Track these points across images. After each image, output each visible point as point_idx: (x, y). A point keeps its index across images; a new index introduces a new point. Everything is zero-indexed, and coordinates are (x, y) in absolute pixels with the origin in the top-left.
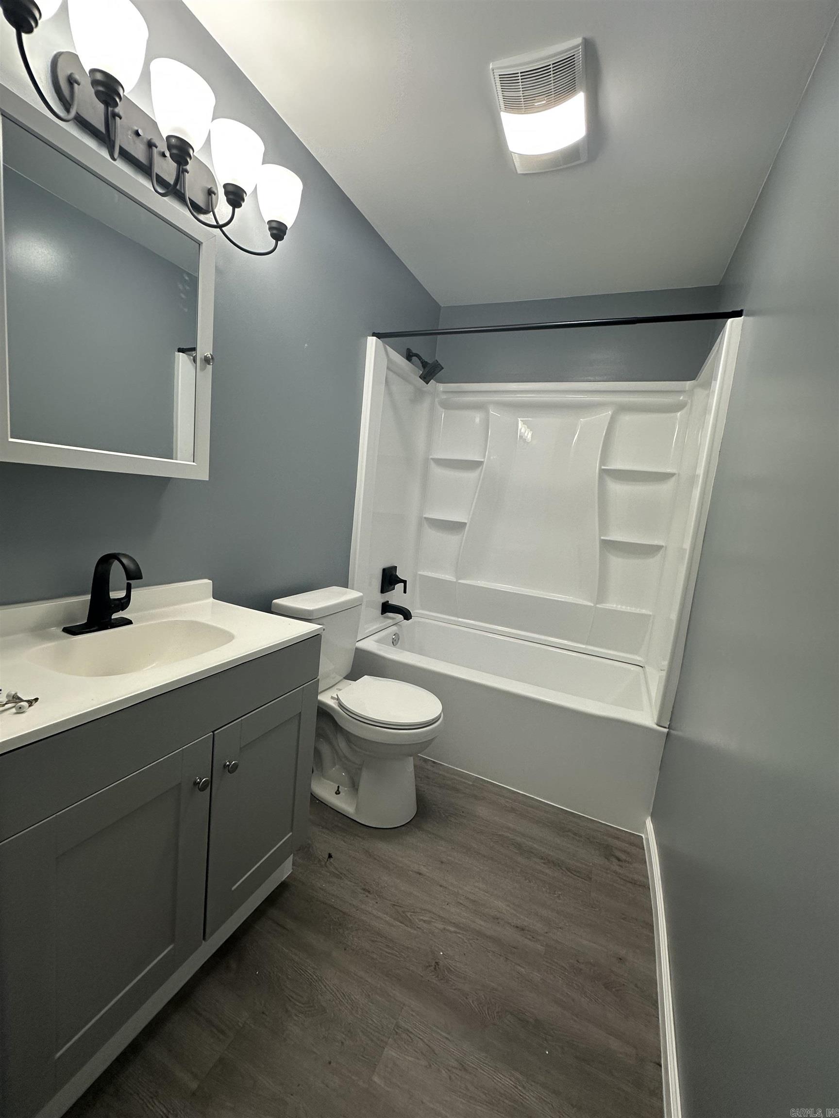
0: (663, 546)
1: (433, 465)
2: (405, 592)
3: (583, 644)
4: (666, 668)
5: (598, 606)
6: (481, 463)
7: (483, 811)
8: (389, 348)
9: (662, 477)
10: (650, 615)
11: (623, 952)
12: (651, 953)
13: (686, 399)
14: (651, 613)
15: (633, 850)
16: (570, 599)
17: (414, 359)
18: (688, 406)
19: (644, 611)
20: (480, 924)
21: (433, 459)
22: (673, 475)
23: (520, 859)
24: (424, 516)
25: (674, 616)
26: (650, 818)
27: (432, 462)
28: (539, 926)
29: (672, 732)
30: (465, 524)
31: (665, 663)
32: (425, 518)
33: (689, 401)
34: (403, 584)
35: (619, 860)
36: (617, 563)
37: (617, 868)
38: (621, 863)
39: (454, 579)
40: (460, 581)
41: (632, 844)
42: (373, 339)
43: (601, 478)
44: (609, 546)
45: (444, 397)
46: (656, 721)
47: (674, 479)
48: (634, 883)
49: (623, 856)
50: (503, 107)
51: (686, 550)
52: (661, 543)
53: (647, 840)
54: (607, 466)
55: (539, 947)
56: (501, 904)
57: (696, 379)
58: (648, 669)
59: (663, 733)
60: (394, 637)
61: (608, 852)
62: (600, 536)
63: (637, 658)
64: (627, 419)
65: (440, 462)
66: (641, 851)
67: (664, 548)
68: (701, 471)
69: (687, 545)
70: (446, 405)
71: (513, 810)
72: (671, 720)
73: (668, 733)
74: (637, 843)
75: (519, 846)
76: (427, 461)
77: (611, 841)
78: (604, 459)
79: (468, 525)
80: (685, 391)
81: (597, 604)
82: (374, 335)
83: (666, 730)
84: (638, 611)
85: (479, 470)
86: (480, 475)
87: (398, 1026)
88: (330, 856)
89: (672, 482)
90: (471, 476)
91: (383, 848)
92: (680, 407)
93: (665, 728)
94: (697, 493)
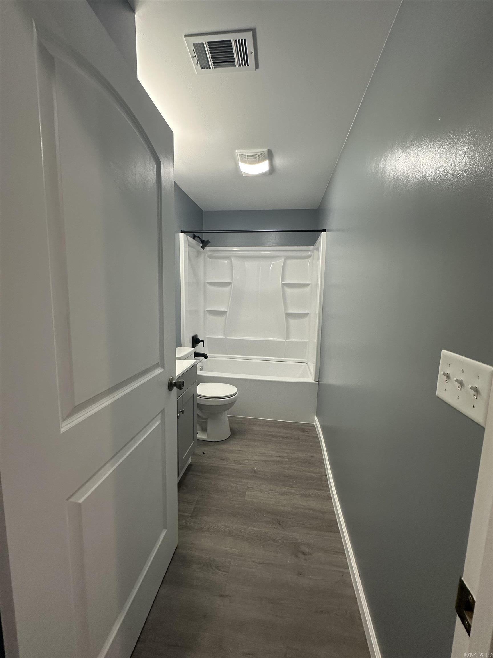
0: (309, 313)
1: (207, 285)
2: (204, 346)
3: (283, 358)
4: (315, 362)
5: (287, 341)
6: (231, 283)
7: (256, 428)
8: (188, 237)
9: (306, 285)
10: (307, 342)
11: (313, 455)
12: (321, 452)
13: (311, 254)
14: (307, 341)
15: (312, 428)
16: (276, 339)
17: (197, 238)
18: (312, 256)
19: (305, 340)
20: (265, 458)
21: (208, 283)
22: (310, 284)
23: (273, 439)
24: (207, 309)
25: (316, 341)
26: (316, 416)
27: (207, 284)
28: (285, 455)
29: (320, 382)
30: (226, 311)
31: (315, 360)
32: (206, 310)
33: (312, 255)
34: (202, 342)
35: (307, 432)
36: (293, 322)
37: (308, 434)
38: (308, 433)
39: (223, 337)
40: (227, 338)
41: (311, 426)
42: (182, 235)
43: (282, 286)
44: (289, 315)
45: (209, 253)
46: (314, 380)
47: (310, 285)
48: (313, 437)
49: (308, 431)
50: (240, 160)
51: (317, 314)
52: (308, 312)
53: (316, 424)
54: (285, 282)
55: (287, 459)
56: (270, 452)
57: (314, 246)
58: (309, 363)
59: (317, 383)
60: (201, 368)
61: (303, 430)
62: (285, 311)
63: (304, 360)
64: (289, 262)
65: (211, 284)
66: (314, 428)
67: (309, 315)
68: (319, 282)
69: (317, 312)
70: (211, 257)
71: (267, 425)
72: (319, 378)
73: (319, 383)
74: (313, 426)
75: (272, 436)
76: (205, 284)
77: (304, 427)
78: (283, 280)
79: (228, 312)
80: (311, 250)
81: (286, 340)
82: (182, 232)
83: (318, 382)
84: (302, 340)
85: (230, 286)
86: (231, 289)
87: (248, 487)
88: (203, 453)
89: (309, 287)
90: (227, 289)
91: (224, 447)
92: (309, 257)
93: (317, 381)
94: (319, 291)
